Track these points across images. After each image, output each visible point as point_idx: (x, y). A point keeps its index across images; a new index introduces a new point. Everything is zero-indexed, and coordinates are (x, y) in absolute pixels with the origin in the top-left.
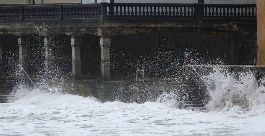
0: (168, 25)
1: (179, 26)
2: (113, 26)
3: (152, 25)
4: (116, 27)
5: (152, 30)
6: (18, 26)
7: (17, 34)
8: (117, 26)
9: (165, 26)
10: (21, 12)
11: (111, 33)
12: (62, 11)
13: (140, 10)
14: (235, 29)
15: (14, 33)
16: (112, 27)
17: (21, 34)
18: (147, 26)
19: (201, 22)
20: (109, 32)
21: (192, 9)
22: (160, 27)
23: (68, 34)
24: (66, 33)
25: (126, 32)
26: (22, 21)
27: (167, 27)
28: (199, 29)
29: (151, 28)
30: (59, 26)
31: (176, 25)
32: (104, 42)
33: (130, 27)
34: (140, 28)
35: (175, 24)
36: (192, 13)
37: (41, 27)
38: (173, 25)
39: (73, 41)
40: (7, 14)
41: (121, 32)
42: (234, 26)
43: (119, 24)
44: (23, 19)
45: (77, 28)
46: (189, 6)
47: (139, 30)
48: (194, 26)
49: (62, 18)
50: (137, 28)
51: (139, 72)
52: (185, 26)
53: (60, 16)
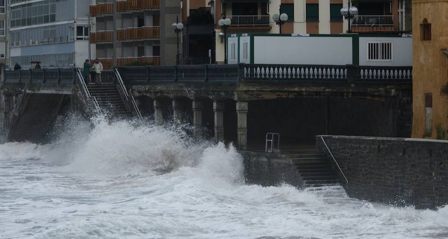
0: (315, 89)
1: (327, 90)
2: (250, 89)
3: (296, 89)
4: (254, 91)
5: (296, 94)
6: (172, 88)
7: (171, 96)
8: (254, 89)
9: (312, 90)
10: (175, 72)
11: (249, 98)
12: (207, 72)
13: (283, 72)
14: (393, 94)
15: (169, 95)
16: (249, 91)
17: (174, 96)
18: (290, 90)
19: (353, 85)
20: (246, 96)
21: (344, 71)
22: (305, 91)
23: (211, 97)
24: (209, 96)
25: (267, 96)
26: (176, 82)
27: (313, 92)
28: (350, 94)
29: (295, 92)
30: (203, 89)
31: (325, 89)
32: (240, 107)
33: (270, 91)
34: (282, 92)
35: (323, 88)
36: (344, 76)
37: (190, 89)
38: (321, 89)
39: (215, 105)
40: (165, 74)
41: (260, 96)
42: (392, 91)
43: (258, 88)
44: (176, 80)
45: (218, 91)
46: (340, 67)
47: (282, 94)
48: (345, 90)
49: (207, 80)
50: (279, 91)
51: (268, 141)
52: (335, 90)
53: (206, 78)
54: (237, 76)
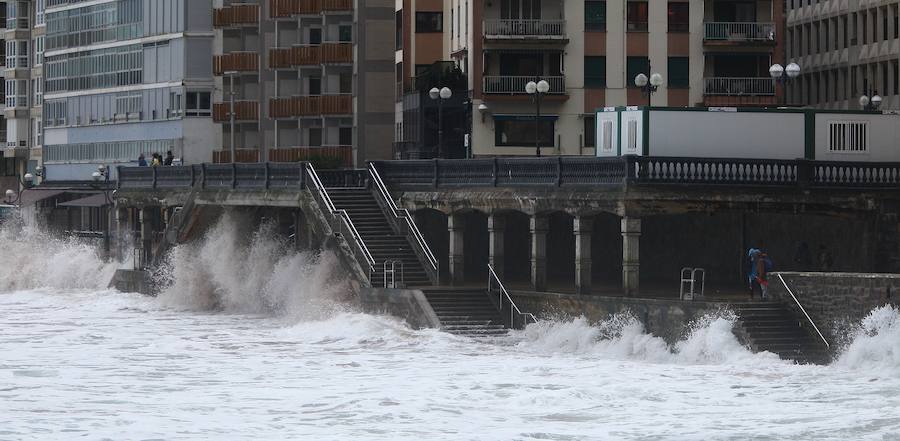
0: (747, 198)
1: (766, 200)
2: (646, 198)
3: (718, 198)
4: (650, 200)
5: (717, 206)
6: (488, 195)
7: (486, 209)
8: (652, 198)
9: (743, 200)
10: (494, 170)
11: (642, 211)
12: (561, 169)
14: (870, 207)
15: (481, 208)
16: (643, 200)
17: (493, 209)
18: (708, 199)
19: (807, 192)
20: (638, 209)
21: (792, 169)
22: (733, 202)
23: (570, 211)
24: (566, 209)
25: (671, 210)
26: (495, 187)
27: (746, 203)
28: (803, 206)
29: (715, 202)
30: (554, 197)
31: (762, 199)
32: (628, 227)
33: (676, 201)
34: (694, 202)
35: (760, 197)
36: (793, 177)
37: (526, 198)
38: (757, 198)
39: (577, 223)
40: (471, 173)
41: (661, 210)
42: (870, 202)
43: (657, 195)
44: (496, 182)
45: (585, 201)
47: (693, 205)
48: (795, 201)
49: (560, 182)
50: (689, 201)
51: (684, 282)
52: (779, 201)
53: (558, 179)
54: (623, 176)
